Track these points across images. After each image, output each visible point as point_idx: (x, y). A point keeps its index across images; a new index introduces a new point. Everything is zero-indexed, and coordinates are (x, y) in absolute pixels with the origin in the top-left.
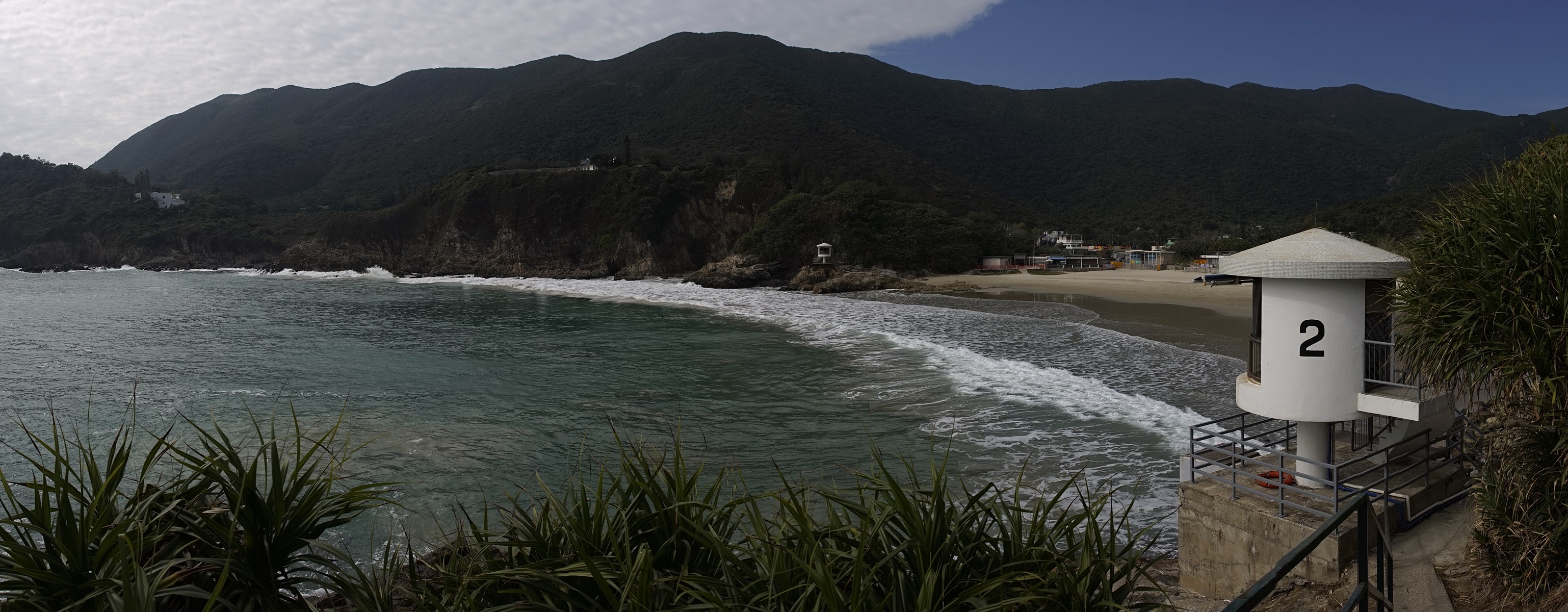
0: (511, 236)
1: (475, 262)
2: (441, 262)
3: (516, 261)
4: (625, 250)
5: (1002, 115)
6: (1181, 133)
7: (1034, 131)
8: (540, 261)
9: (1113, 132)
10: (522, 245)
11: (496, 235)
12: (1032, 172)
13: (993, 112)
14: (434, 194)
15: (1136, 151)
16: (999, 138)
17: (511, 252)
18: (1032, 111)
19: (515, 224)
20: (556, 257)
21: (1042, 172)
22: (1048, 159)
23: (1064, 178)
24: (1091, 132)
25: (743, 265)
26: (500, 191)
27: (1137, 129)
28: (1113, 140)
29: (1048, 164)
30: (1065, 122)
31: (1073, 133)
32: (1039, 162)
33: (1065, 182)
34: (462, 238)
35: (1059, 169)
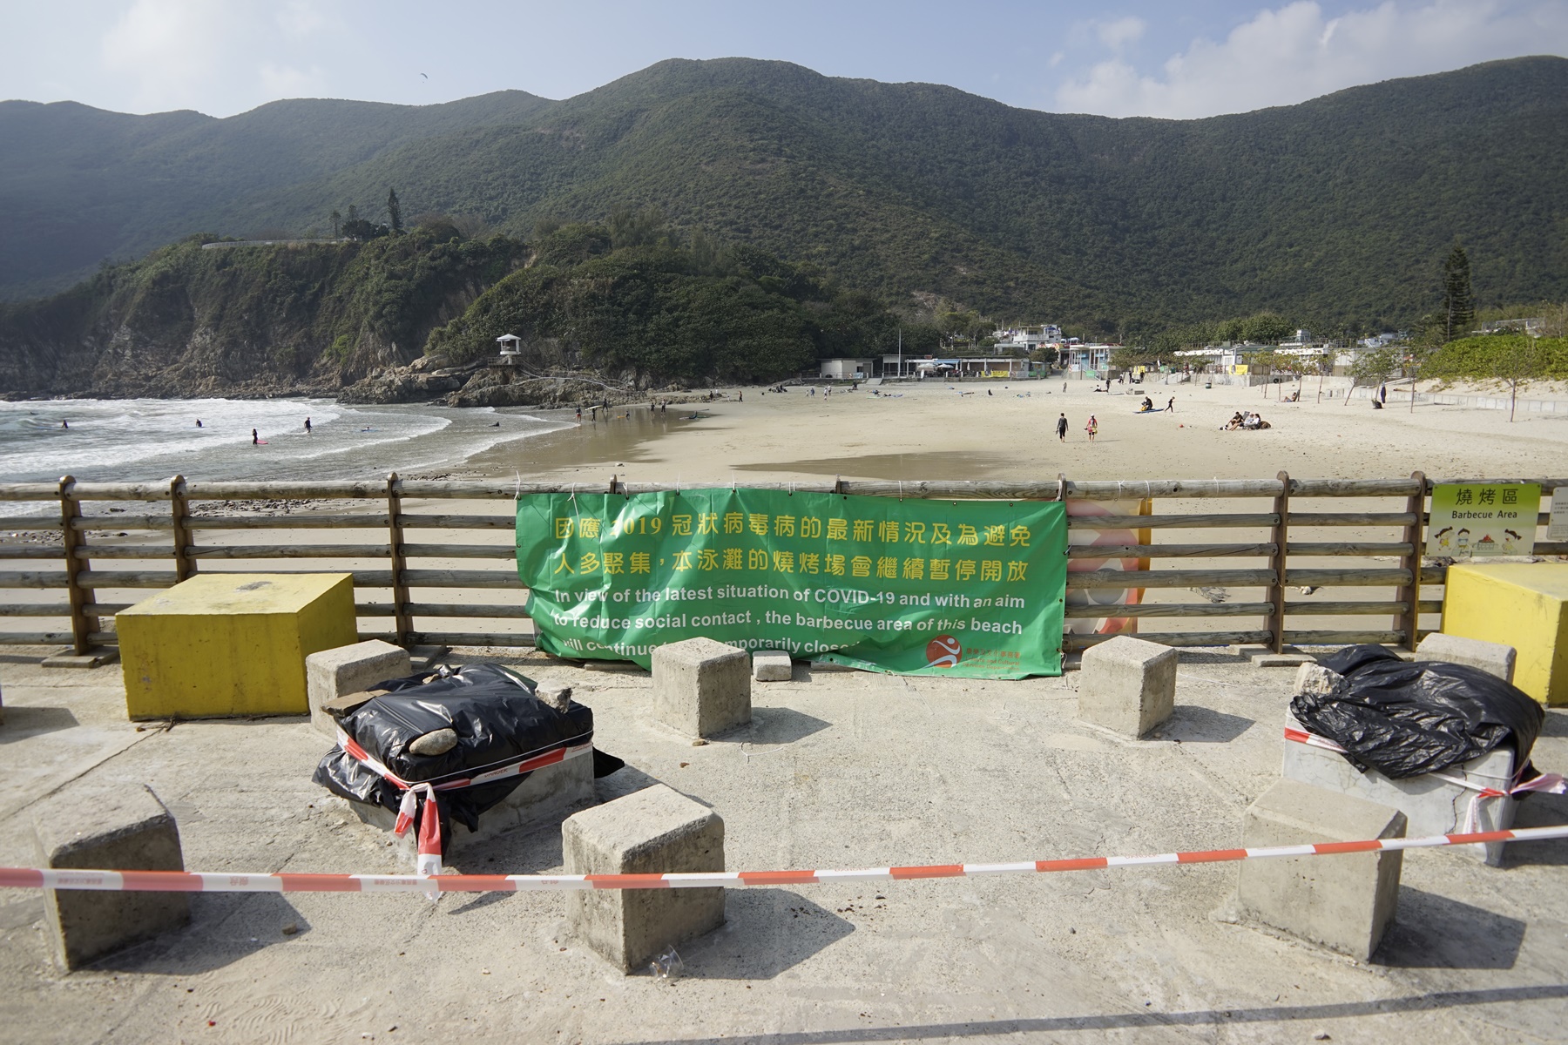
0: (208, 337)
1: (152, 377)
3: (210, 374)
4: (365, 356)
5: (1148, 163)
6: (1479, 159)
7: (1198, 184)
8: (248, 375)
9: (1338, 174)
10: (219, 352)
11: (191, 336)
12: (1183, 248)
13: (1135, 159)
14: (114, 276)
15: (1374, 200)
16: (1137, 200)
17: (204, 361)
18: (1201, 151)
19: (217, 322)
20: (272, 369)
21: (1199, 248)
22: (1214, 226)
23: (1235, 254)
24: (1300, 176)
25: (423, 370)
26: (204, 274)
27: (1386, 162)
28: (1336, 185)
29: (1214, 234)
30: (1255, 164)
31: (1266, 181)
32: (1198, 232)
33: (1236, 261)
34: (138, 342)
35: (1230, 241)
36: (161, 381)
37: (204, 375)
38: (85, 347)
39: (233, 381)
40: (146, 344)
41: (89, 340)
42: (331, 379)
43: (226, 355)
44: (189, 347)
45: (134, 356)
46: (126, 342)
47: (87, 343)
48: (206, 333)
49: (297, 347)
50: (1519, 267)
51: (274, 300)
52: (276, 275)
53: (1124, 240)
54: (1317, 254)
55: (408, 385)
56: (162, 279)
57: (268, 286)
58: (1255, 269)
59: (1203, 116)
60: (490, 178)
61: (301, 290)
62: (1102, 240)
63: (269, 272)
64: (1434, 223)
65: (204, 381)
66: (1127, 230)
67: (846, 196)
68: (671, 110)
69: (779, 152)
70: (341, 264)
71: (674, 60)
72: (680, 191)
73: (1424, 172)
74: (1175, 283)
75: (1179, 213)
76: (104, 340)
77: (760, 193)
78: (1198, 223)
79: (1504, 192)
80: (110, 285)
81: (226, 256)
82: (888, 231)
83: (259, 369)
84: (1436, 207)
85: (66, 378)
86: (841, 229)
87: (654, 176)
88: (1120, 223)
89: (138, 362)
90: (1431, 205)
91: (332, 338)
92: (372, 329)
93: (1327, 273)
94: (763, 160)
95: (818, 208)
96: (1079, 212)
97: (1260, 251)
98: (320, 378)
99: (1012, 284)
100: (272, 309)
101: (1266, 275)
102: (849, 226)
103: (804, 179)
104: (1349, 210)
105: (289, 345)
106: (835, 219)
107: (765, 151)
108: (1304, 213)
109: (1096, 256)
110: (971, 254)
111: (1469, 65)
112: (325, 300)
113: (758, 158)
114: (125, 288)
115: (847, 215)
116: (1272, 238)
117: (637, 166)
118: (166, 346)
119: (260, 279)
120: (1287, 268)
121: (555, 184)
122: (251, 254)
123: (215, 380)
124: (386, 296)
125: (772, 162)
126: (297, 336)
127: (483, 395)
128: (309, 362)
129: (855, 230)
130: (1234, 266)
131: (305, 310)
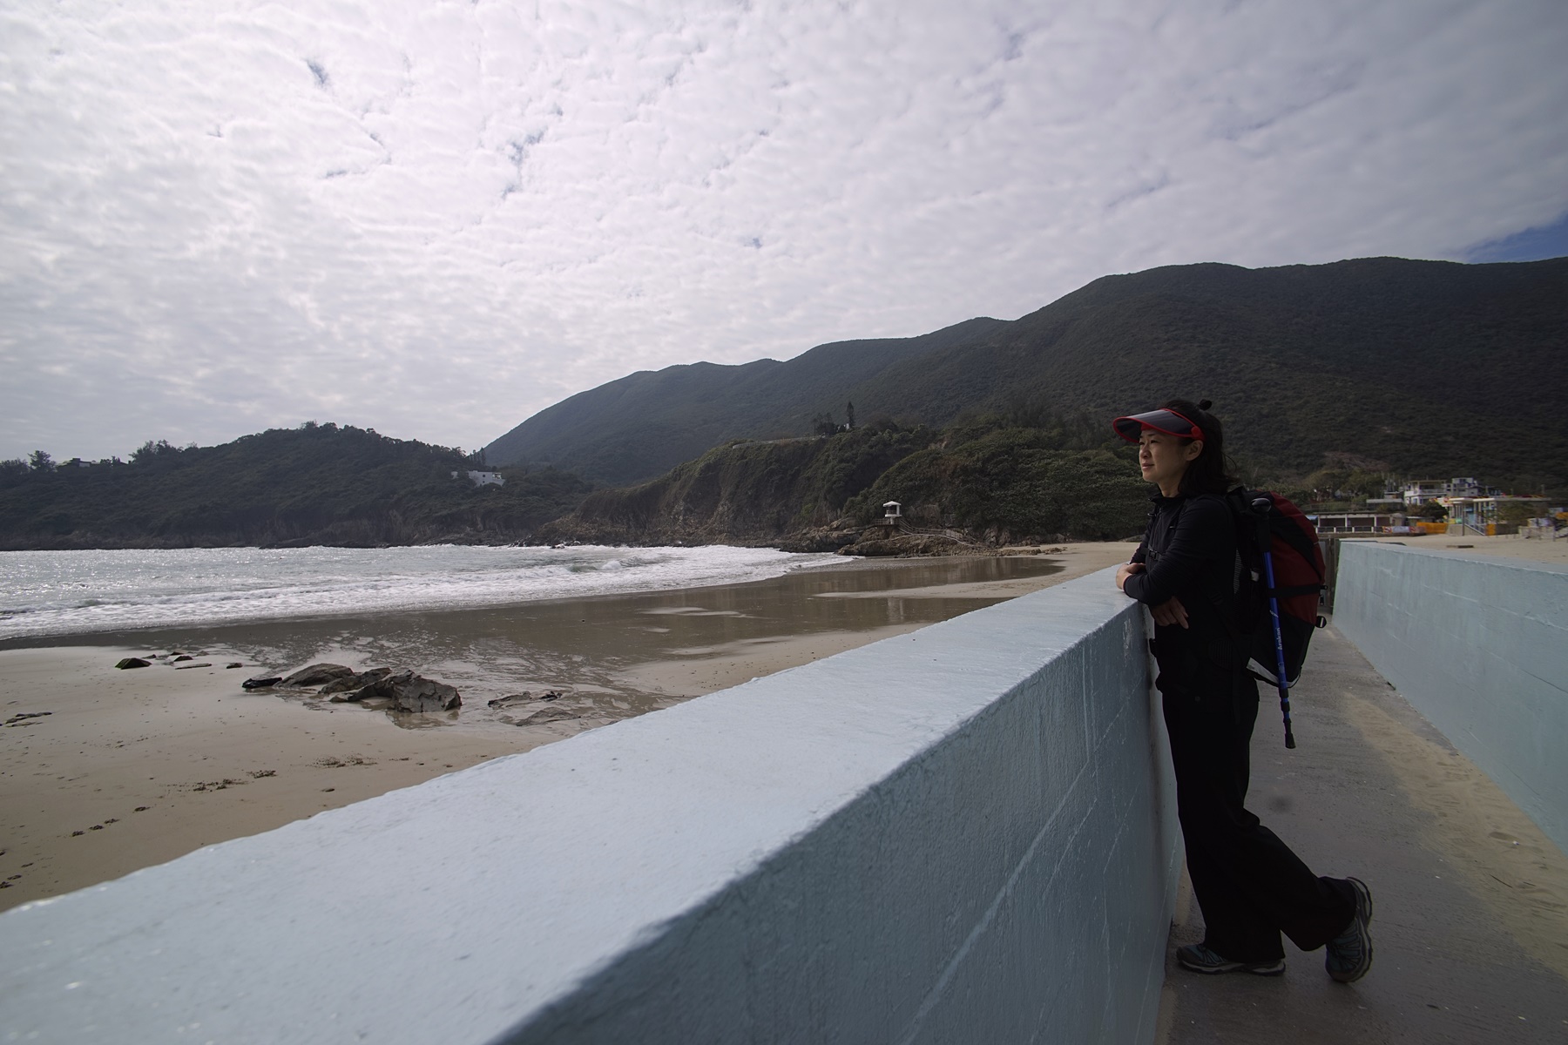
0: (726, 507)
3: (723, 530)
10: (731, 516)
11: (717, 506)
14: (682, 469)
17: (721, 523)
25: (837, 529)
26: (730, 465)
34: (687, 511)
36: (696, 536)
38: (661, 515)
41: (664, 510)
44: (715, 514)
46: (681, 511)
48: (726, 504)
49: (778, 513)
51: (767, 481)
52: (771, 463)
55: (824, 540)
56: (707, 469)
57: (766, 470)
61: (786, 471)
67: (1258, 370)
70: (812, 455)
76: (670, 510)
80: (679, 475)
81: (744, 452)
82: (1301, 398)
83: (752, 528)
87: (1077, 371)
89: (686, 524)
91: (801, 506)
92: (826, 499)
100: (766, 487)
102: (1258, 397)
105: (774, 511)
107: (1178, 340)
110: (1397, 413)
112: (799, 479)
114: (687, 476)
115: (1257, 387)
117: (1065, 364)
118: (702, 513)
119: (762, 465)
122: (759, 450)
123: (726, 533)
126: (779, 505)
127: (862, 547)
129: (1264, 400)
131: (786, 487)
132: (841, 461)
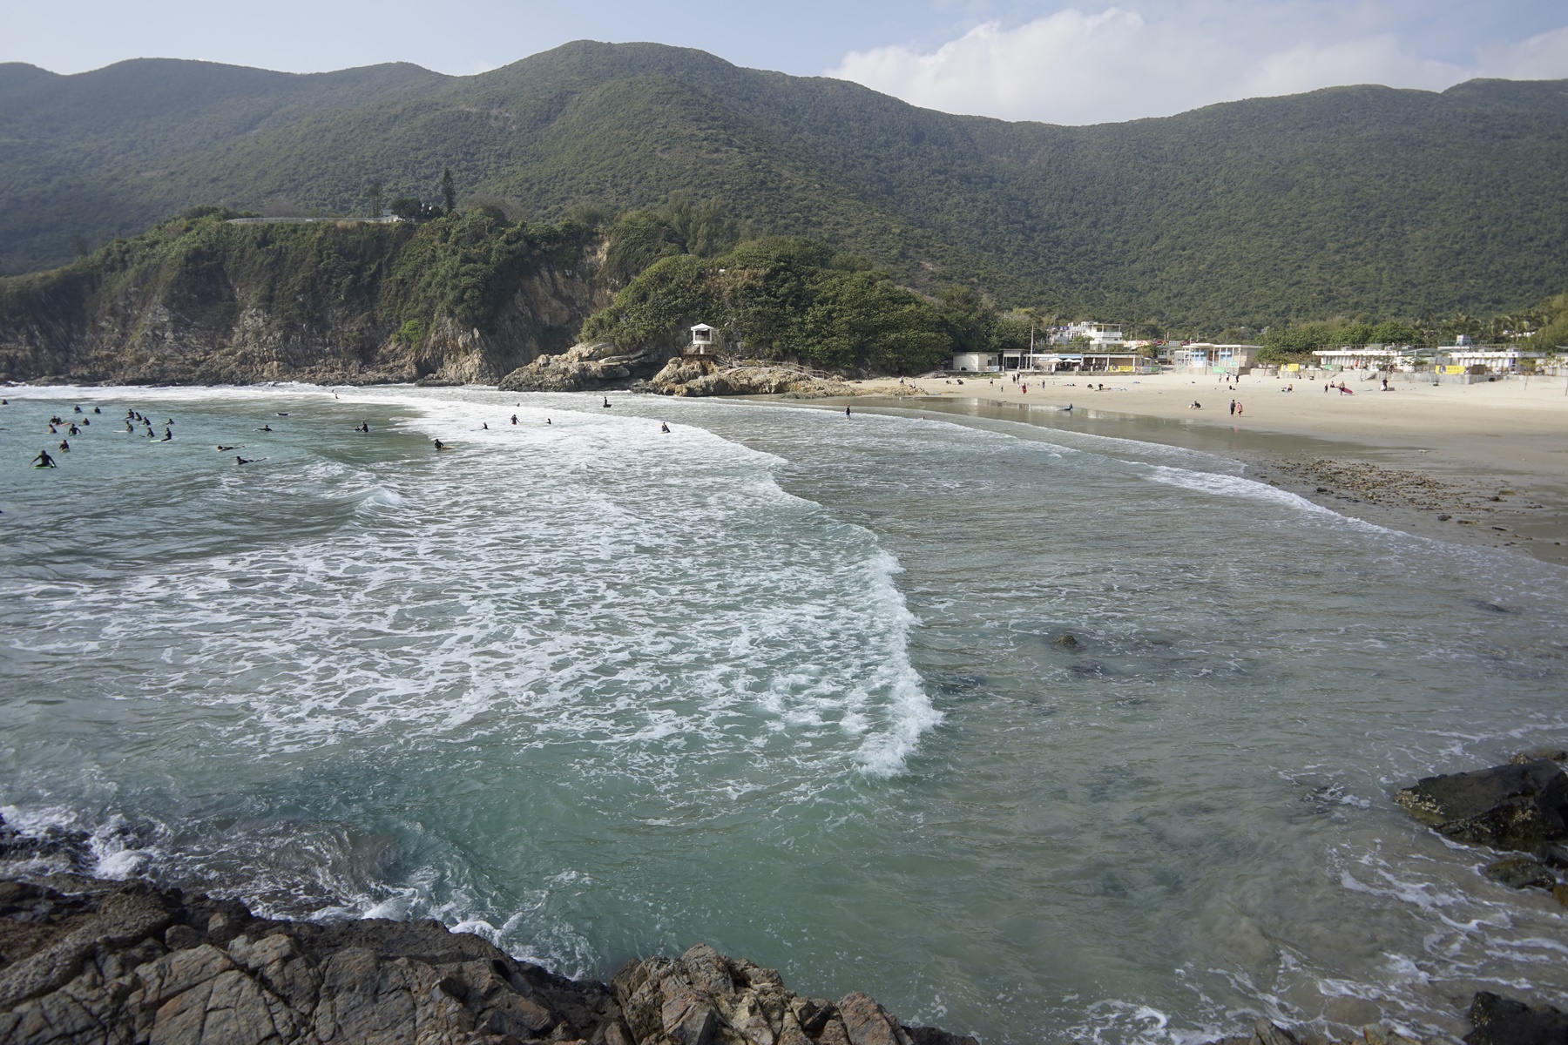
0: (260, 320)
1: (200, 362)
2: (140, 360)
3: (271, 359)
4: (442, 343)
5: (1044, 166)
6: (1338, 176)
7: (1090, 188)
8: (310, 360)
9: (1217, 183)
10: (278, 335)
11: (237, 318)
12: (1084, 248)
13: (1031, 161)
14: (127, 251)
15: (1253, 210)
16: (1037, 200)
17: (261, 346)
18: (1090, 157)
19: (268, 302)
20: (336, 354)
21: (1099, 248)
22: (1109, 228)
23: (1132, 256)
24: (1182, 184)
25: (590, 357)
26: (242, 251)
27: (1259, 175)
28: (1217, 194)
29: (1110, 236)
30: (1141, 171)
31: (1152, 187)
32: (1095, 234)
33: (1134, 262)
34: (177, 324)
35: (1126, 242)
36: (212, 366)
37: (263, 361)
38: (103, 329)
39: (296, 367)
40: (188, 326)
41: (107, 321)
42: (402, 367)
43: (286, 338)
44: (236, 330)
45: (177, 339)
46: (164, 324)
47: (104, 324)
48: (258, 315)
49: (361, 331)
50: (1385, 274)
51: (329, 282)
52: (329, 256)
53: (1033, 239)
54: (1209, 258)
55: (582, 373)
56: (195, 257)
57: (321, 266)
58: (1153, 270)
59: (1088, 123)
60: (420, 157)
61: (358, 271)
62: (1016, 239)
63: (320, 252)
64: (1309, 233)
65: (266, 367)
66: (1033, 230)
67: (803, 189)
68: (607, 94)
69: (729, 143)
70: (397, 246)
71: (585, 42)
72: (642, 179)
73: (1293, 185)
74: (1087, 281)
75: (1076, 214)
76: (126, 322)
77: (724, 183)
78: (1094, 225)
79: (1364, 206)
80: (123, 260)
81: (265, 232)
82: (851, 226)
83: (321, 354)
84: (1308, 218)
85: (85, 363)
86: (808, 222)
87: (608, 161)
88: (1028, 223)
89: (182, 347)
90: (1304, 215)
91: (399, 323)
92: (451, 314)
93: (1221, 275)
94: (717, 150)
95: (781, 201)
96: (993, 211)
97: (1156, 253)
98: (391, 364)
99: (975, 280)
100: (328, 290)
101: (1164, 275)
102: (814, 219)
103: (761, 170)
104: (1232, 218)
105: (353, 328)
106: (800, 212)
107: (716, 141)
108: (1192, 219)
109: (1014, 254)
110: (932, 250)
111: (1316, 89)
112: (384, 282)
113: (712, 148)
114: (145, 264)
115: (809, 208)
116: (1165, 242)
117: (585, 150)
118: (209, 328)
119: (311, 258)
120: (1183, 270)
121: (493, 166)
122: (295, 231)
123: (279, 366)
124: (465, 281)
125: (727, 152)
126: (359, 321)
128: (374, 347)
129: (820, 224)
130: (1133, 266)
131: (364, 293)
132: (466, 260)
